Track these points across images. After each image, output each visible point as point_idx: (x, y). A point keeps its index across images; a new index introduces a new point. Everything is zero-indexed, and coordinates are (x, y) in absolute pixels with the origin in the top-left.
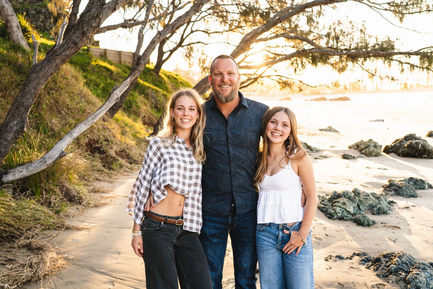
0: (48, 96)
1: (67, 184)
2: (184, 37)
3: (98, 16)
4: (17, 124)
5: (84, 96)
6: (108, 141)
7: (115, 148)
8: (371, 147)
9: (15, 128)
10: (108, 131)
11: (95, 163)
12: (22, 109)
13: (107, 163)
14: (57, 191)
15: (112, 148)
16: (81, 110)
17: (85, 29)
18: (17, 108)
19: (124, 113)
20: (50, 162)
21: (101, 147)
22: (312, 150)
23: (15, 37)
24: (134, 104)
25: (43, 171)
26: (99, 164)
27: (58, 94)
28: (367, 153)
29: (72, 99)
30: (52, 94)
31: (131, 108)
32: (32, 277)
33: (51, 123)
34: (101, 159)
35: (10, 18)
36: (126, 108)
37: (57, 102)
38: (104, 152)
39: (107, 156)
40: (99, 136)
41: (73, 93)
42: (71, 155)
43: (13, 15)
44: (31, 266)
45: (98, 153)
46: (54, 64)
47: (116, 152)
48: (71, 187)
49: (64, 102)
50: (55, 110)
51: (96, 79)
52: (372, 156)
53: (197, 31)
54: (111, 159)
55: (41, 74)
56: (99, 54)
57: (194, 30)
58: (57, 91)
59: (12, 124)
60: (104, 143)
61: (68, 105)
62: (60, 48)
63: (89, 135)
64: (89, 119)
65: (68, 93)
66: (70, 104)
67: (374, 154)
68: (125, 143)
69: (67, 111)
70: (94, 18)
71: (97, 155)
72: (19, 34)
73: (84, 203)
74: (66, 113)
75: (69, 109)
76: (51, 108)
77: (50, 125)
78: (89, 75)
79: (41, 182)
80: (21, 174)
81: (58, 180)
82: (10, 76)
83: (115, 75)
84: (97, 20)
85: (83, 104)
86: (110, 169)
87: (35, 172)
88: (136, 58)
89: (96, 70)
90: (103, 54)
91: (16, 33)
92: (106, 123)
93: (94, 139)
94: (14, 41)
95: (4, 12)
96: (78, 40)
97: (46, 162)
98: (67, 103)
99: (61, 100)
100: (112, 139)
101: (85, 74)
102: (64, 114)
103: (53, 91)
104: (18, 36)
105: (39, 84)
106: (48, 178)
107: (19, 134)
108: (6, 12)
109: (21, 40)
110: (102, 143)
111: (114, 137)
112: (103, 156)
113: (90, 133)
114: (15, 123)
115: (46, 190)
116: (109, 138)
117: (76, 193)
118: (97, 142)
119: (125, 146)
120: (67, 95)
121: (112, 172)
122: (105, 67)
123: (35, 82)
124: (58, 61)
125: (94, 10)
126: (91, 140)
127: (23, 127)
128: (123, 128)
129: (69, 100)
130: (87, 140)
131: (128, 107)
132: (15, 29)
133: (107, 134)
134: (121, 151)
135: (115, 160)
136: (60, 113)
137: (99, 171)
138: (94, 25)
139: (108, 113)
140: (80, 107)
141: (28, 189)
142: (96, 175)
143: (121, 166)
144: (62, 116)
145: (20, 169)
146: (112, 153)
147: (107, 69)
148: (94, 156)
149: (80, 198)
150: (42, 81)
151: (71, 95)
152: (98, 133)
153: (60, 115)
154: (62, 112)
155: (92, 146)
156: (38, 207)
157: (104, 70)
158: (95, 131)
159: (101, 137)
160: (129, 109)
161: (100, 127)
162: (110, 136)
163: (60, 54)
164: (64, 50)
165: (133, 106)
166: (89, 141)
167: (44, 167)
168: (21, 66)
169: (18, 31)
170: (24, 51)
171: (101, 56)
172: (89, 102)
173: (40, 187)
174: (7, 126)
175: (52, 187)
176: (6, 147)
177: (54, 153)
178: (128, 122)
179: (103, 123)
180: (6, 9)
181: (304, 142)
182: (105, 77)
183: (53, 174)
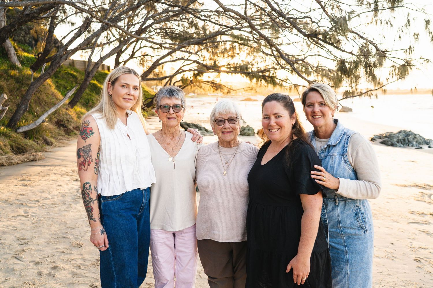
0: (34, 96)
1: (45, 136)
2: (135, 51)
3: (59, 62)
4: (24, 107)
5: (55, 95)
6: (69, 121)
7: (72, 125)
8: (245, 130)
9: (23, 109)
10: (69, 115)
11: (60, 132)
12: (26, 101)
13: (68, 132)
14: (41, 138)
15: (71, 125)
16: (53, 103)
17: (54, 68)
18: (25, 100)
19: (83, 107)
20: (38, 124)
21: (64, 124)
22: (208, 132)
23: (12, 60)
24: (91, 101)
25: (35, 129)
26: (63, 133)
27: (40, 94)
28: (243, 134)
29: (48, 97)
30: (37, 94)
31: (89, 104)
32: (34, 159)
33: (36, 109)
34: (64, 130)
35: (9, 49)
36: (85, 103)
37: (39, 98)
38: (66, 127)
39: (68, 129)
40: (63, 118)
41: (48, 93)
42: (47, 124)
43: (12, 47)
44: (33, 156)
45: (63, 127)
46: (40, 82)
47: (73, 127)
48: (47, 138)
49: (43, 99)
50: (38, 103)
51: (64, 83)
52: (246, 136)
53: (144, 47)
54: (70, 131)
55: (35, 86)
56: (68, 63)
57: (141, 46)
58: (39, 93)
59: (22, 107)
60: (66, 122)
61: (45, 100)
62: (43, 75)
63: (57, 117)
64: (56, 106)
65: (45, 93)
66: (46, 100)
67: (246, 134)
68: (79, 123)
69: (44, 103)
70: (58, 63)
71: (62, 128)
72: (15, 58)
73: (54, 145)
74: (44, 105)
75: (46, 103)
76: (36, 102)
77: (36, 111)
78: (59, 81)
79: (33, 134)
80: (25, 129)
81: (41, 134)
82: (13, 85)
83: (79, 81)
84: (59, 64)
85: (54, 100)
86: (69, 135)
87: (31, 128)
88: (87, 73)
89: (65, 76)
90: (71, 63)
91: (13, 58)
92: (68, 111)
93: (60, 120)
94: (12, 62)
95: (6, 45)
96: (50, 72)
97: (36, 124)
98: (45, 99)
99: (41, 97)
100: (71, 120)
101: (57, 80)
102: (43, 105)
103: (37, 93)
104: (14, 59)
105: (34, 90)
106: (36, 132)
107: (25, 111)
108: (7, 46)
109: (16, 62)
110: (65, 122)
111: (72, 119)
112: (65, 129)
113: (58, 116)
114: (24, 106)
115: (36, 138)
116: (69, 120)
117: (49, 141)
118: (62, 121)
119: (79, 124)
120: (45, 95)
121: (70, 136)
122: (71, 74)
123: (32, 90)
124: (42, 81)
125: (57, 60)
126: (59, 120)
127: (27, 108)
128: (80, 115)
129: (46, 98)
130: (56, 120)
131: (86, 103)
132: (13, 55)
133: (68, 117)
134: (77, 127)
135: (72, 131)
136: (41, 105)
137: (62, 136)
138: (57, 66)
139: (69, 105)
140: (52, 101)
141: (27, 137)
142: (61, 137)
143: (76, 134)
144: (42, 106)
145: (25, 127)
146: (71, 127)
147: (74, 76)
148: (60, 129)
149: (52, 143)
150: (35, 89)
151: (47, 95)
152: (63, 117)
153: (41, 106)
154: (42, 104)
155: (59, 123)
156: (33, 143)
157: (71, 76)
158: (61, 115)
159: (64, 118)
160: (87, 104)
161: (64, 113)
162: (70, 118)
163: (43, 78)
164: (45, 77)
165: (90, 102)
166: (57, 121)
167: (35, 127)
168: (18, 78)
169: (15, 56)
170: (18, 69)
171: (70, 65)
172: (57, 99)
173: (33, 136)
174: (20, 108)
175: (39, 137)
176: (20, 116)
177: (40, 121)
178: (83, 111)
179: (66, 111)
180: (7, 44)
181: (204, 127)
182: (72, 82)
183: (39, 131)
